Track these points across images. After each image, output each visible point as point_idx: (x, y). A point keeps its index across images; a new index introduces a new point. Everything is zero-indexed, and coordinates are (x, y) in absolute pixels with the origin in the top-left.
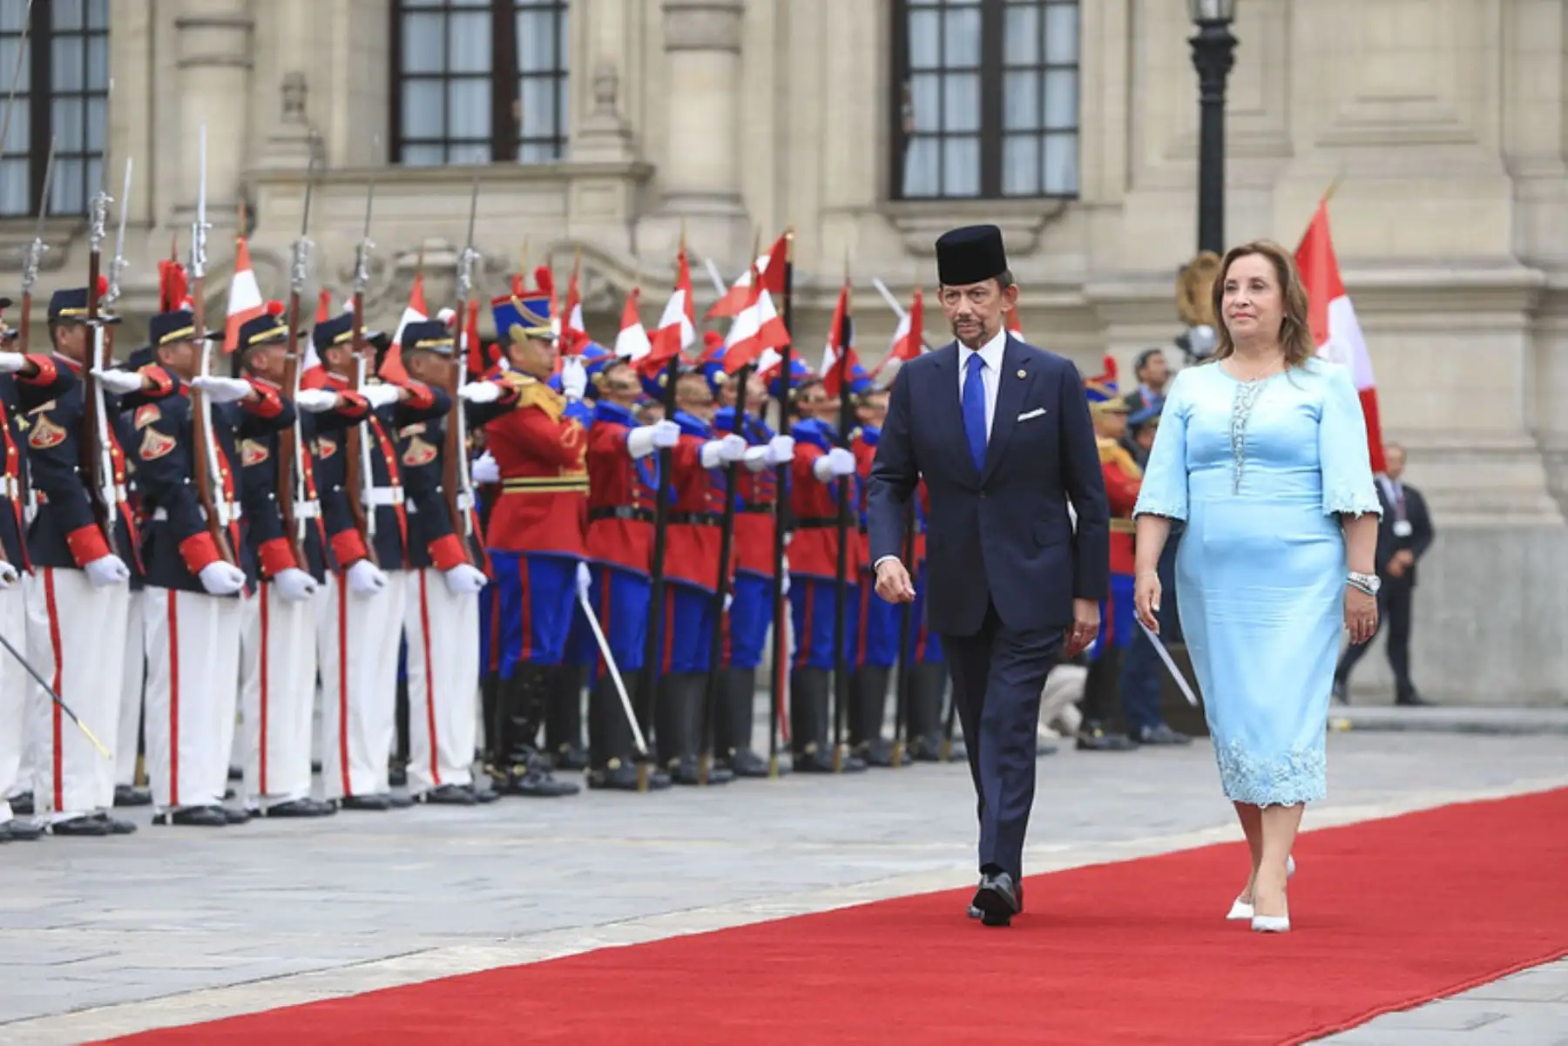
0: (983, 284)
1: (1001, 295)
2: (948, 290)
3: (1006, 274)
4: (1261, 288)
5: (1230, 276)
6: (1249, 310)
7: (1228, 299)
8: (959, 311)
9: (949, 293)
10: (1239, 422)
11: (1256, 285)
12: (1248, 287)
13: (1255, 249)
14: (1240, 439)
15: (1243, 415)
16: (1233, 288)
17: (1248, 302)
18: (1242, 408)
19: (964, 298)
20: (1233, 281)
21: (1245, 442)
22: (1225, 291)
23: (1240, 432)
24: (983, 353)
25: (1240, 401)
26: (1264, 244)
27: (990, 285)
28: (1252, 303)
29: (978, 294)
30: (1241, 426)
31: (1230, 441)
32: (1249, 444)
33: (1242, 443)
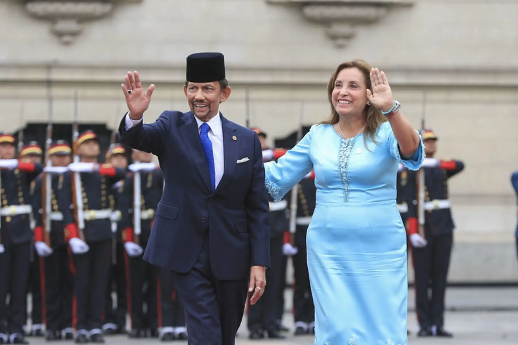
0: (211, 84)
1: (221, 92)
2: (191, 85)
3: (224, 80)
4: (356, 87)
5: (339, 79)
6: (348, 98)
7: (336, 91)
8: (196, 97)
9: (191, 87)
10: (343, 165)
11: (352, 85)
12: (349, 86)
13: (354, 65)
14: (344, 174)
15: (345, 161)
16: (340, 85)
17: (347, 94)
18: (344, 157)
19: (200, 90)
20: (340, 82)
21: (347, 176)
22: (335, 86)
23: (344, 170)
24: (210, 123)
25: (342, 153)
26: (359, 62)
27: (215, 85)
28: (349, 94)
29: (208, 89)
30: (344, 167)
31: (340, 175)
32: (349, 177)
33: (346, 176)
